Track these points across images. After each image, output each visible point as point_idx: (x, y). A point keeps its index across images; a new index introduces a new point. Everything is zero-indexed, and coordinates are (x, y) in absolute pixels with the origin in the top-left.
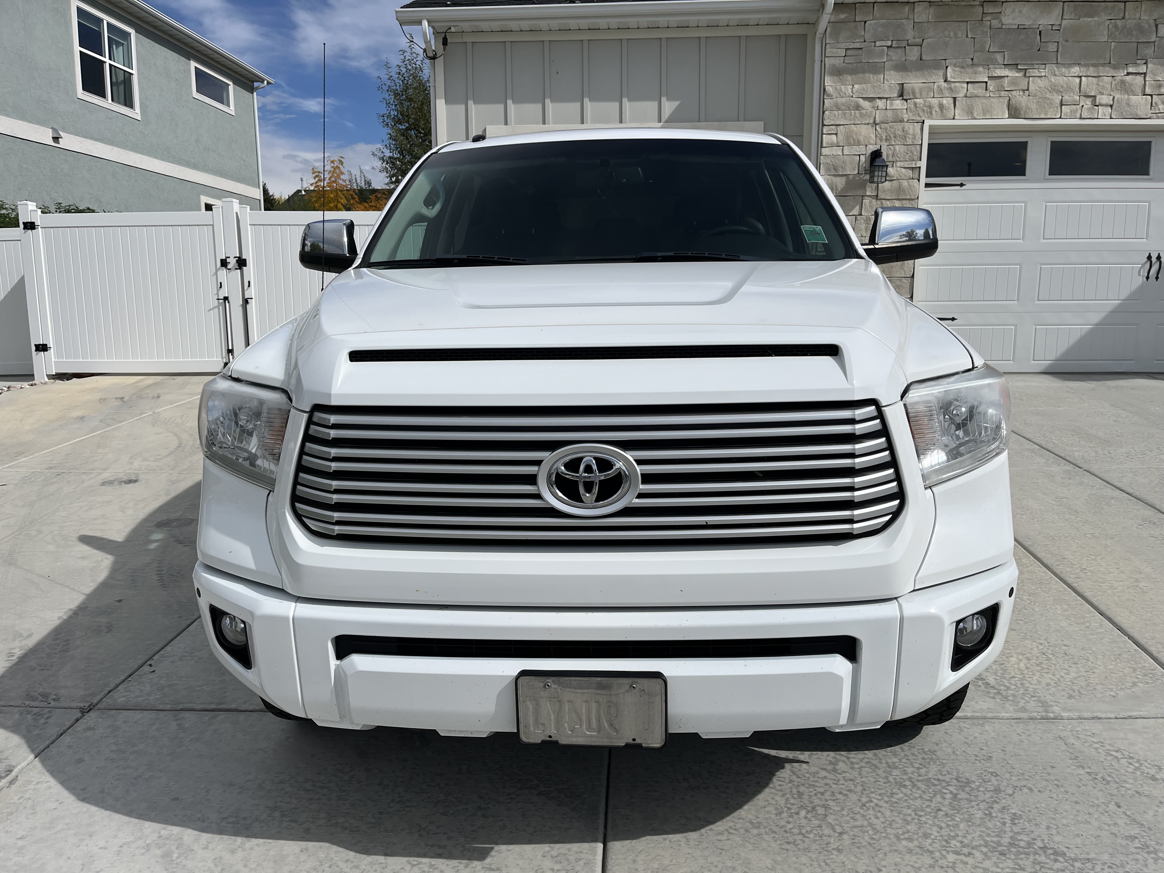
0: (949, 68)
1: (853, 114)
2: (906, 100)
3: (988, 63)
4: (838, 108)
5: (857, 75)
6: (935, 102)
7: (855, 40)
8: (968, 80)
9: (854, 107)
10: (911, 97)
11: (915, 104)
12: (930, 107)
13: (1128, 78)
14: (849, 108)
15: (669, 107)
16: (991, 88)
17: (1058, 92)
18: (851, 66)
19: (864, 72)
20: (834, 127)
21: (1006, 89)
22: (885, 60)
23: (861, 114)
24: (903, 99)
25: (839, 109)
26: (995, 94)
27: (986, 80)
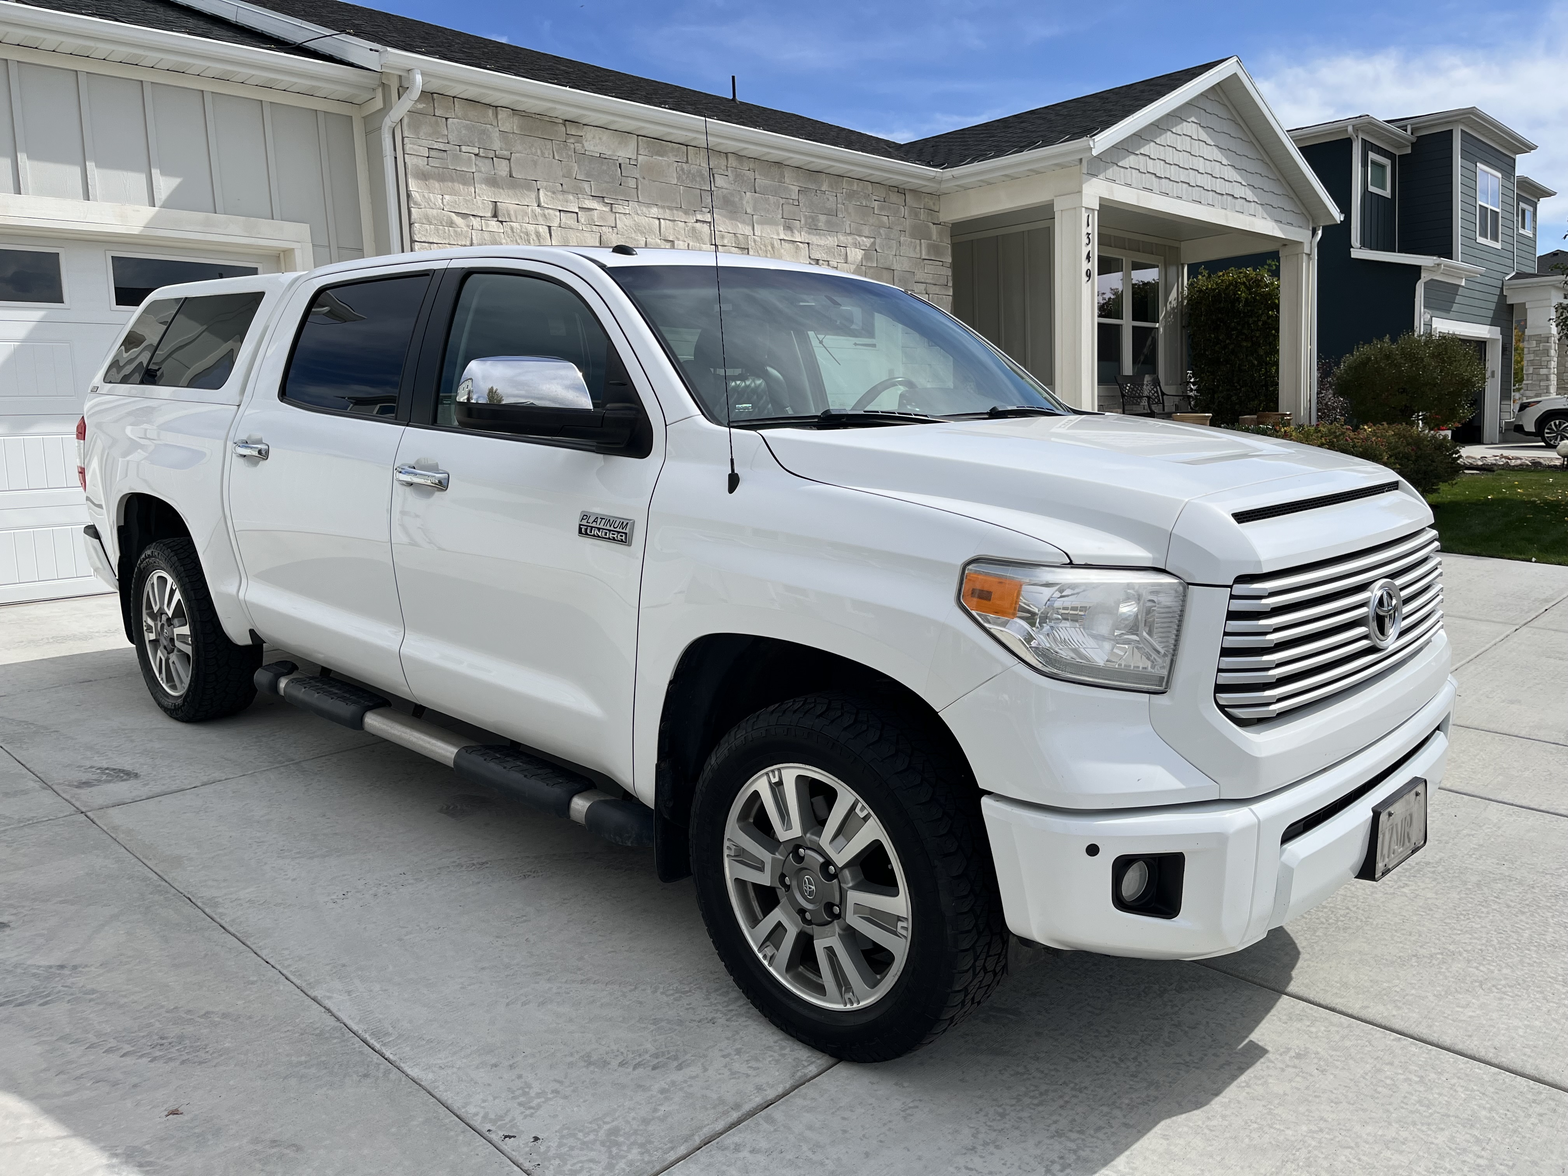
0: (541, 191)
1: (447, 231)
2: (501, 222)
3: (577, 192)
4: (429, 221)
5: (446, 183)
6: (531, 228)
7: (438, 138)
8: (561, 209)
9: (447, 223)
10: (507, 220)
11: (512, 228)
12: (527, 234)
13: (698, 225)
14: (441, 223)
15: (165, 185)
16: (582, 220)
17: (642, 233)
18: (436, 170)
19: (452, 180)
20: (426, 244)
21: (596, 224)
22: (474, 171)
23: (455, 232)
24: (498, 221)
25: (430, 223)
26: (587, 228)
27: (577, 210)
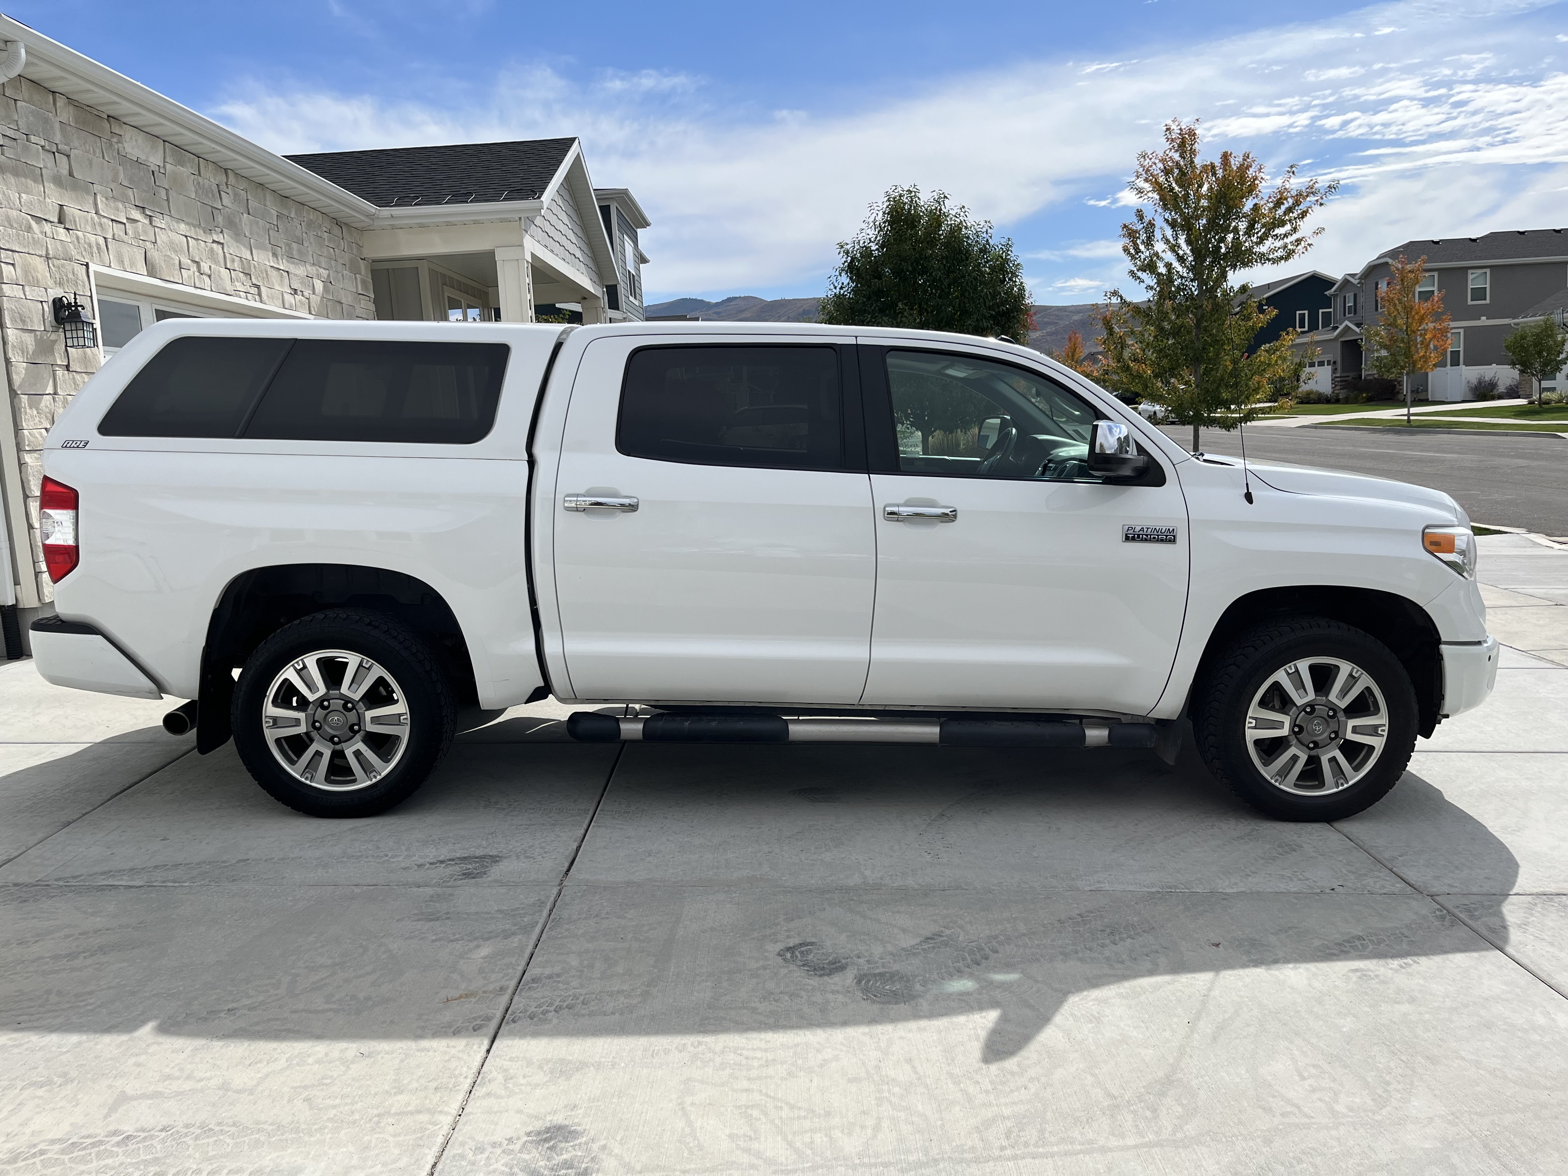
0: (99, 197)
1: (26, 237)
2: (68, 229)
3: (125, 200)
4: (10, 224)
5: (20, 179)
6: (93, 238)
7: (9, 124)
8: (113, 217)
9: (25, 227)
10: (74, 228)
11: (78, 238)
12: (90, 246)
13: (215, 245)
14: (21, 227)
16: (130, 232)
17: (175, 251)
18: (9, 161)
19: (26, 177)
20: (10, 253)
21: (141, 238)
22: (42, 166)
23: (33, 238)
24: (65, 228)
25: (12, 227)
26: (135, 242)
27: (125, 221)
